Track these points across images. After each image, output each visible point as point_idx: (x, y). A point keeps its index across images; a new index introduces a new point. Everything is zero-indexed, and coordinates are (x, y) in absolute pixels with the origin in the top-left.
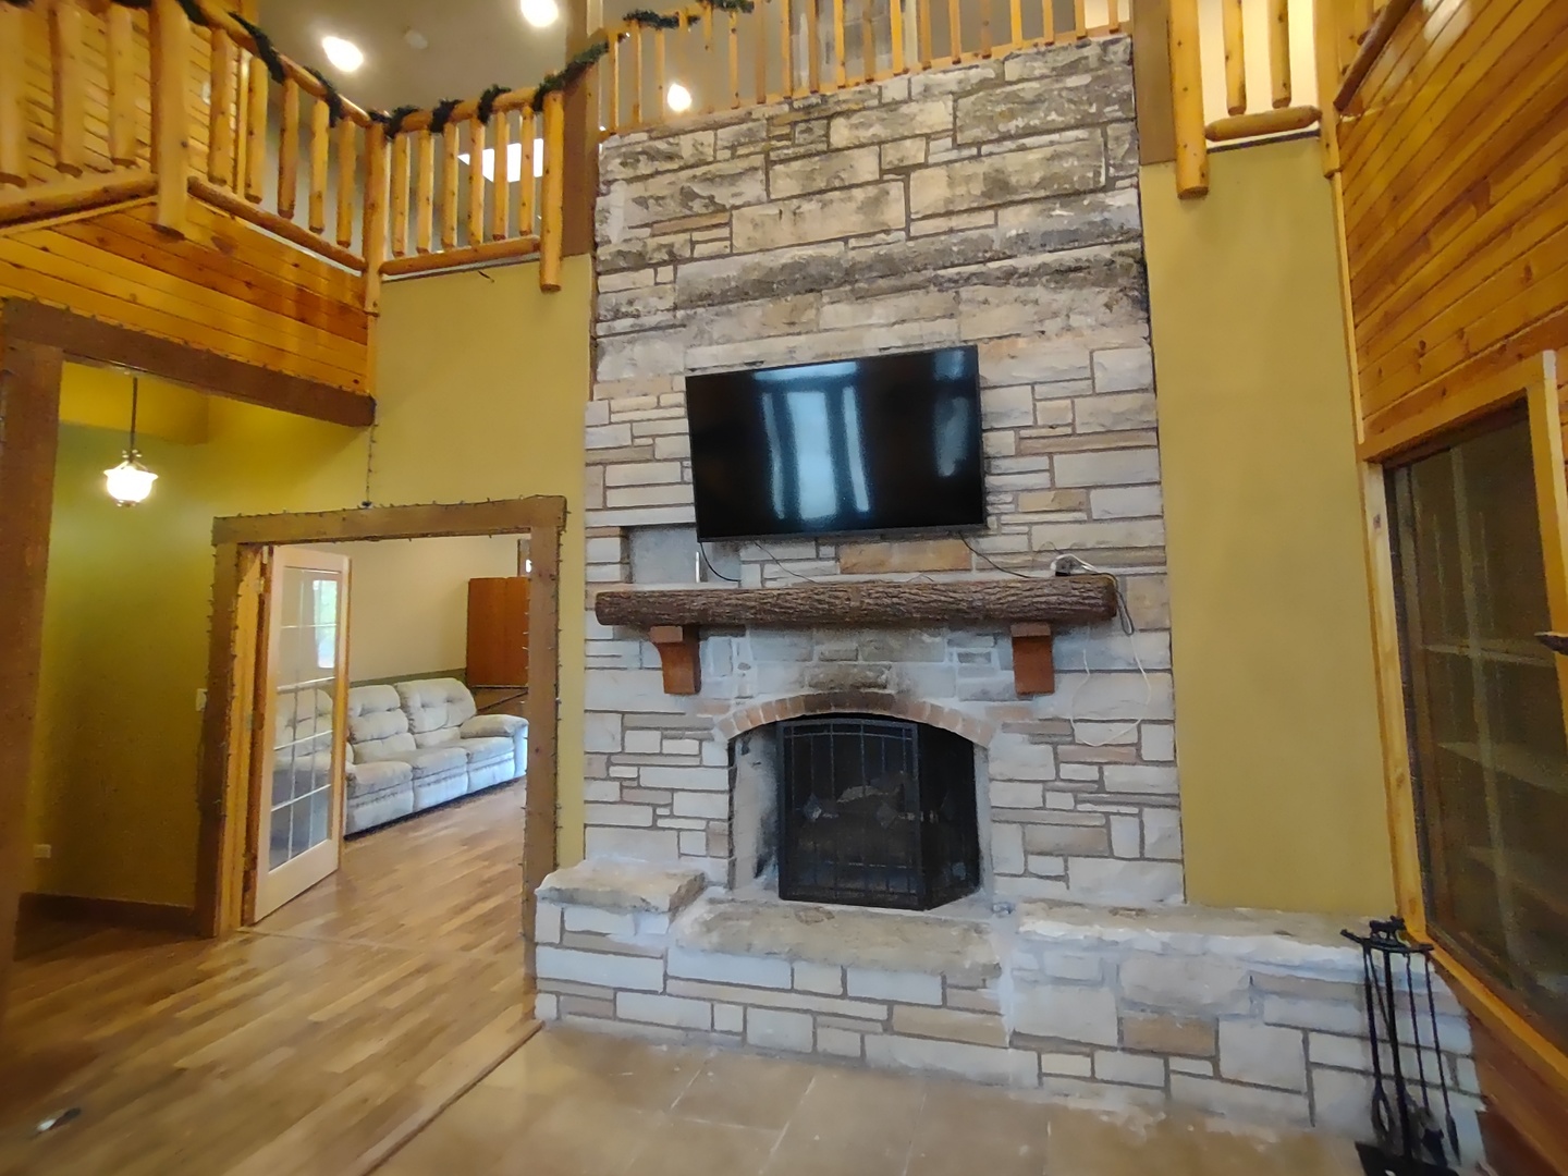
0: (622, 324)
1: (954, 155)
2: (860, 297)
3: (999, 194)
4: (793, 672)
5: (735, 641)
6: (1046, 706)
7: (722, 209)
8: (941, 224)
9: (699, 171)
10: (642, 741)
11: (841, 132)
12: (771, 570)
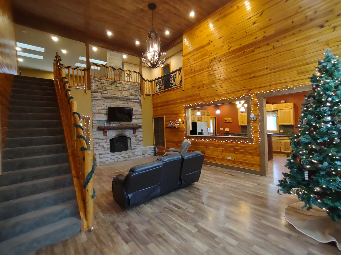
0: (95, 99)
1: (128, 90)
2: (120, 101)
3: (131, 94)
4: (116, 133)
5: (110, 131)
6: (135, 134)
7: (106, 89)
8: (126, 96)
9: (104, 84)
10: (99, 141)
11: (118, 85)
12: (113, 124)
